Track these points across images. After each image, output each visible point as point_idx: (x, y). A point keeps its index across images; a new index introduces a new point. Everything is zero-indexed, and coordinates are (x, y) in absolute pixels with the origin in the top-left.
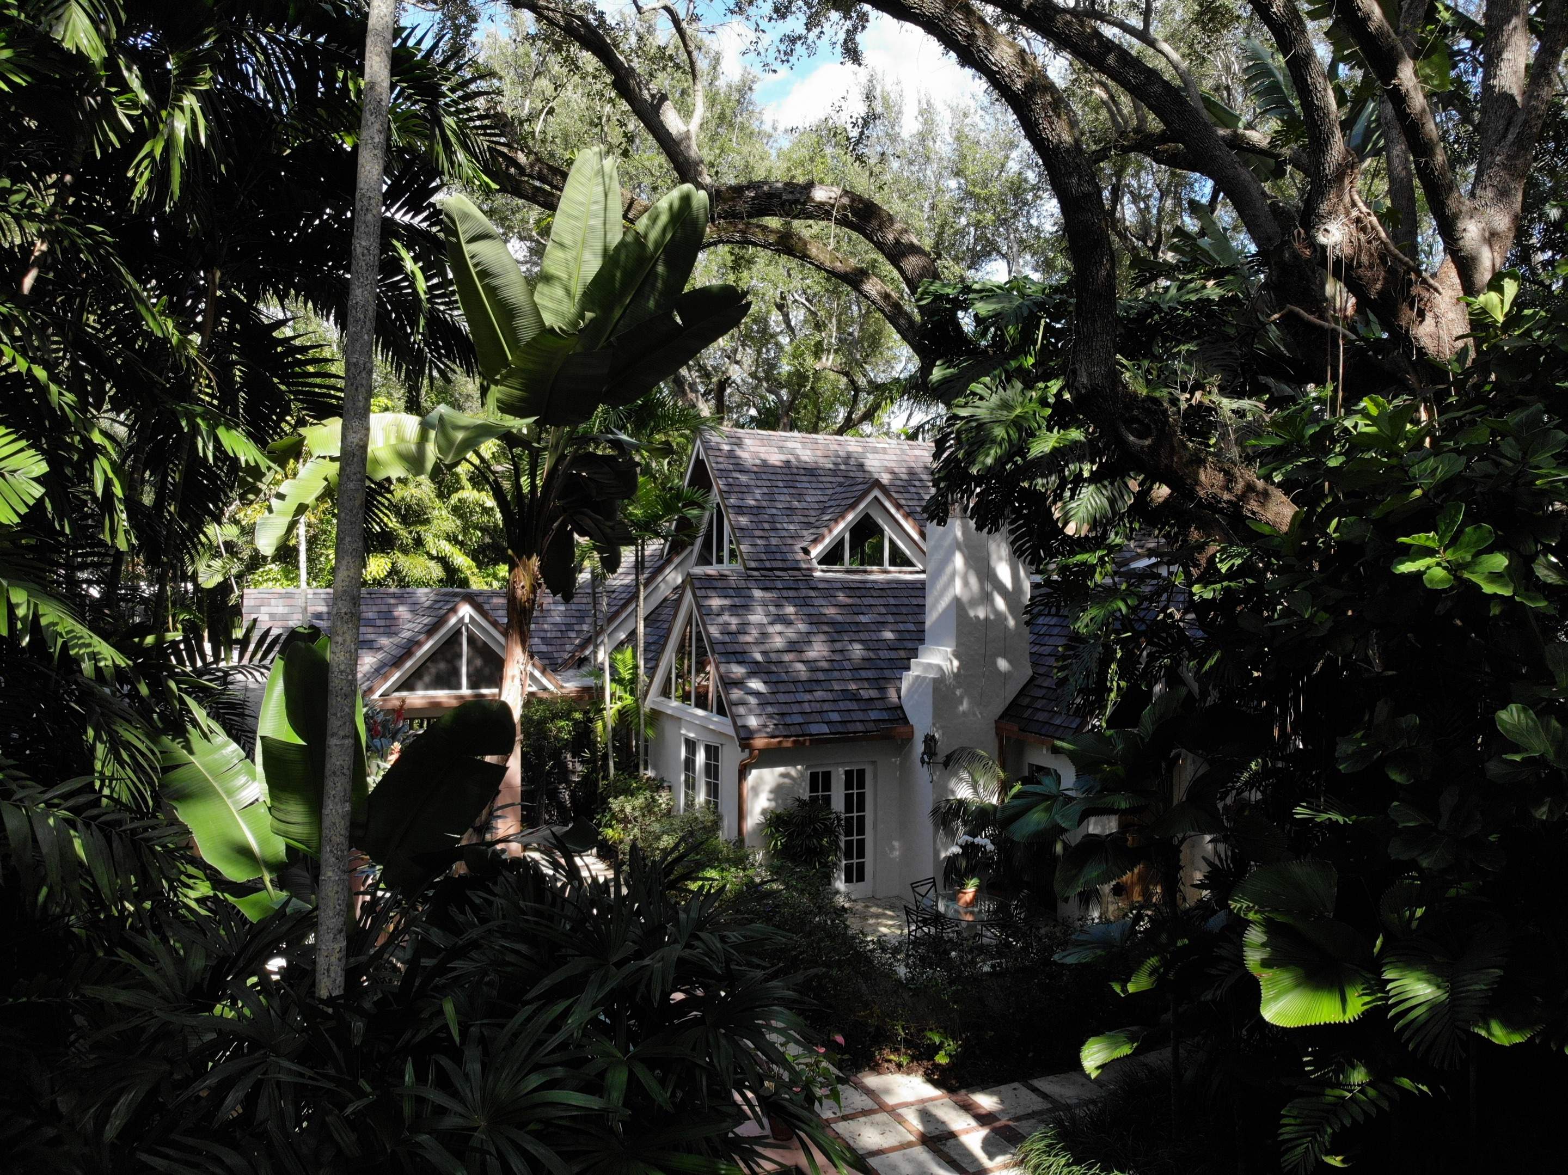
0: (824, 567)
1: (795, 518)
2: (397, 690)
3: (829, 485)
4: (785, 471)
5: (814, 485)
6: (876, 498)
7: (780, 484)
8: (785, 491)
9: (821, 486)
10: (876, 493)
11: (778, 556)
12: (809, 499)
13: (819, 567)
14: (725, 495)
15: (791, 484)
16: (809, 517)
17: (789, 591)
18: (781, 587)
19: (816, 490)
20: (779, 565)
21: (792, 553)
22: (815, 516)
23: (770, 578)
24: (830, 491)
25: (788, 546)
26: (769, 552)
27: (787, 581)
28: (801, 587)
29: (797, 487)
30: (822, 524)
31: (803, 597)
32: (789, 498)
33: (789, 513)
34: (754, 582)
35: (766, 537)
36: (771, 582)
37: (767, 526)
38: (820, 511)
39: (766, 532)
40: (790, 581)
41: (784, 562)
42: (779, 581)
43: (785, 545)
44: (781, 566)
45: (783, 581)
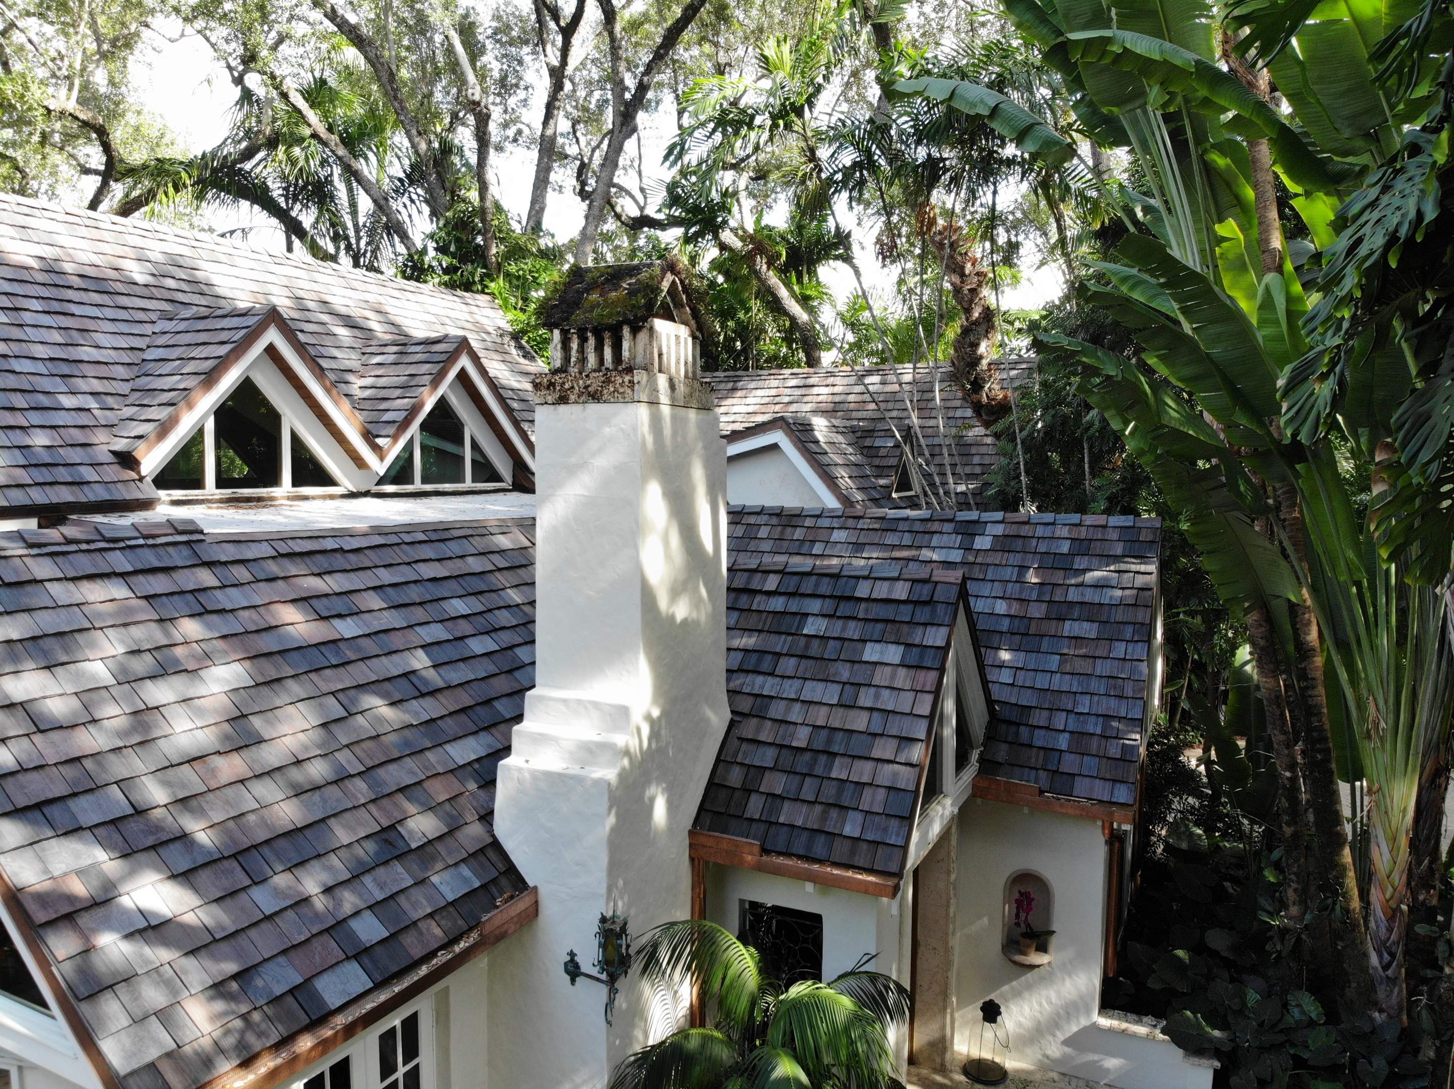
0: (178, 494)
1: (81, 385)
3: (141, 316)
4: (41, 277)
5: (110, 313)
6: (271, 350)
7: (36, 305)
8: (46, 320)
9: (124, 315)
10: (272, 336)
11: (63, 474)
12: (103, 339)
13: (163, 494)
15: (56, 306)
16: (114, 383)
17: (150, 578)
18: (130, 568)
19: (117, 323)
20: (65, 495)
21: (91, 465)
22: (127, 380)
23: (93, 546)
24: (148, 329)
25: (78, 449)
26: (36, 465)
27: (138, 550)
28: (180, 563)
29: (73, 315)
30: (154, 397)
31: (192, 592)
32: (57, 337)
33: (67, 372)
34: (47, 561)
35: (21, 428)
36: (97, 557)
37: (19, 401)
38: (136, 368)
39: (18, 414)
40: (147, 551)
41: (74, 488)
42: (118, 552)
43: (72, 445)
44: (71, 499)
45: (127, 552)
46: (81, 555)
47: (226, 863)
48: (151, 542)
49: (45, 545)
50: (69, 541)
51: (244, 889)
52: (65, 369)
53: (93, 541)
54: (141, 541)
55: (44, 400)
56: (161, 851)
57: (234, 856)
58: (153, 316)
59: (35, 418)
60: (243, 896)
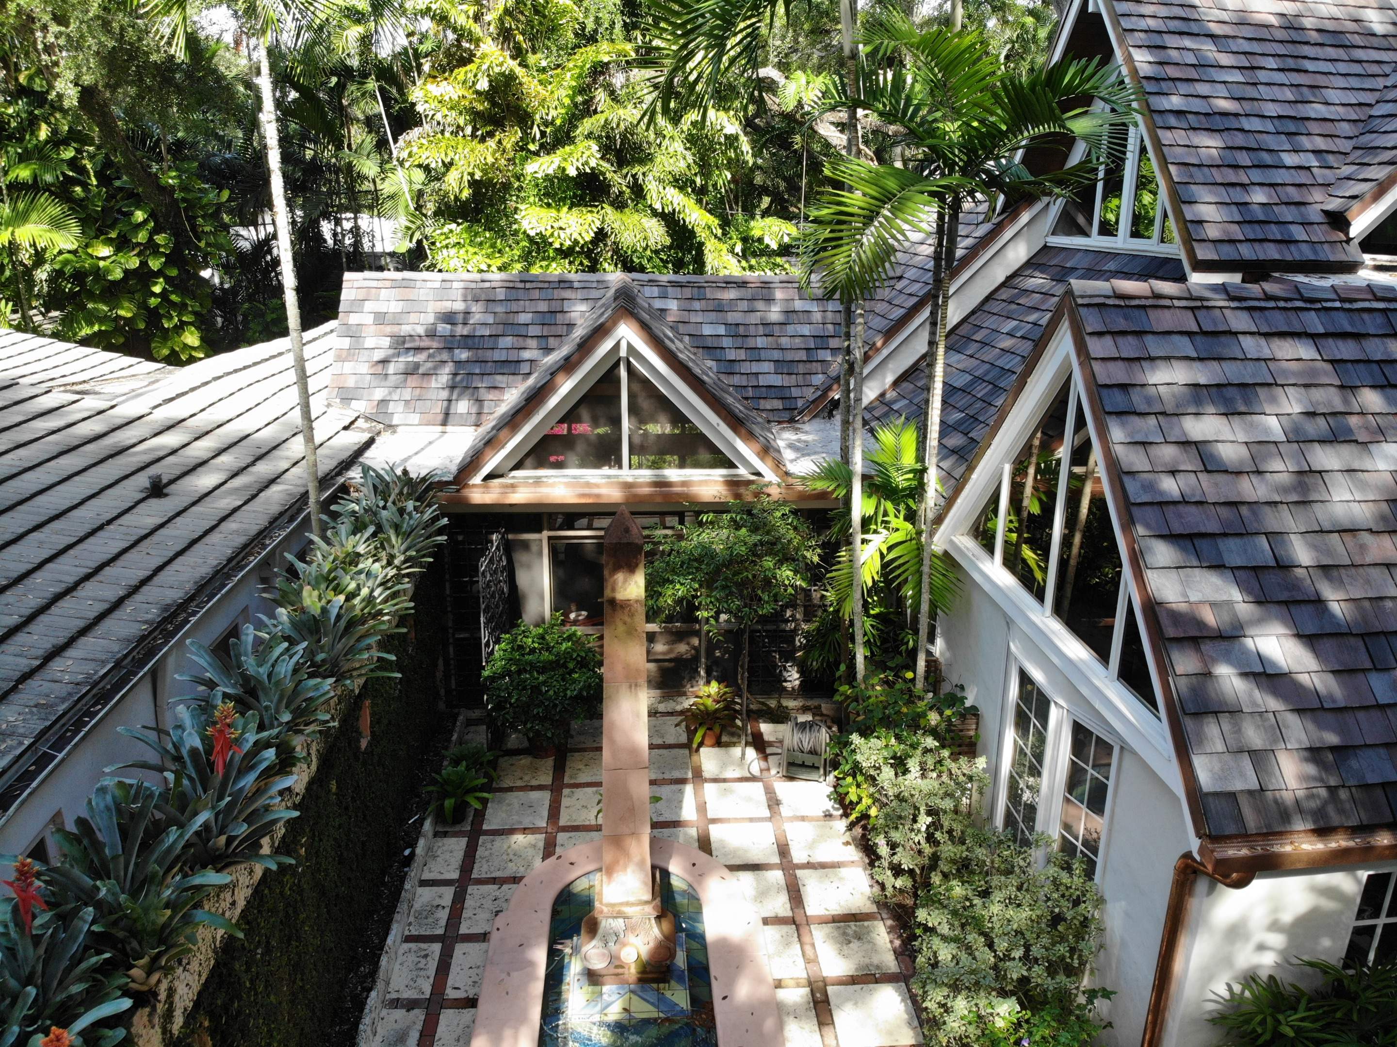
0: (1384, 259)
1: (1305, 142)
2: (518, 466)
3: (1375, 69)
4: (1280, 35)
5: (1342, 68)
7: (1271, 63)
8: (1280, 77)
9: (1356, 69)
11: (1274, 232)
12: (1333, 96)
13: (1368, 259)
14: (1149, 87)
15: (1291, 63)
16: (1337, 140)
17: (1340, 343)
18: (1321, 330)
19: (1349, 78)
20: (1272, 252)
21: (1302, 224)
22: (1351, 138)
23: (1289, 305)
24: (1380, 83)
25: (1292, 207)
26: (1250, 222)
27: (1333, 313)
28: (1372, 331)
29: (1306, 71)
30: (1376, 155)
31: (1378, 362)
32: (1289, 95)
33: (1293, 129)
34: (1244, 316)
35: (1242, 185)
36: (1292, 315)
37: (1244, 159)
38: (1362, 125)
39: (1241, 172)
40: (1341, 314)
41: (1283, 247)
42: (1313, 313)
43: (1286, 204)
44: (1277, 256)
45: (1322, 313)
46: (1277, 313)
47: (1352, 641)
48: (1347, 306)
49: (1245, 299)
50: (1268, 297)
51: (1364, 671)
52: (1291, 127)
53: (1291, 300)
54: (1337, 304)
55: (1267, 158)
56: (1293, 609)
57: (1362, 636)
58: (1387, 69)
59: (1256, 176)
60: (1360, 676)
